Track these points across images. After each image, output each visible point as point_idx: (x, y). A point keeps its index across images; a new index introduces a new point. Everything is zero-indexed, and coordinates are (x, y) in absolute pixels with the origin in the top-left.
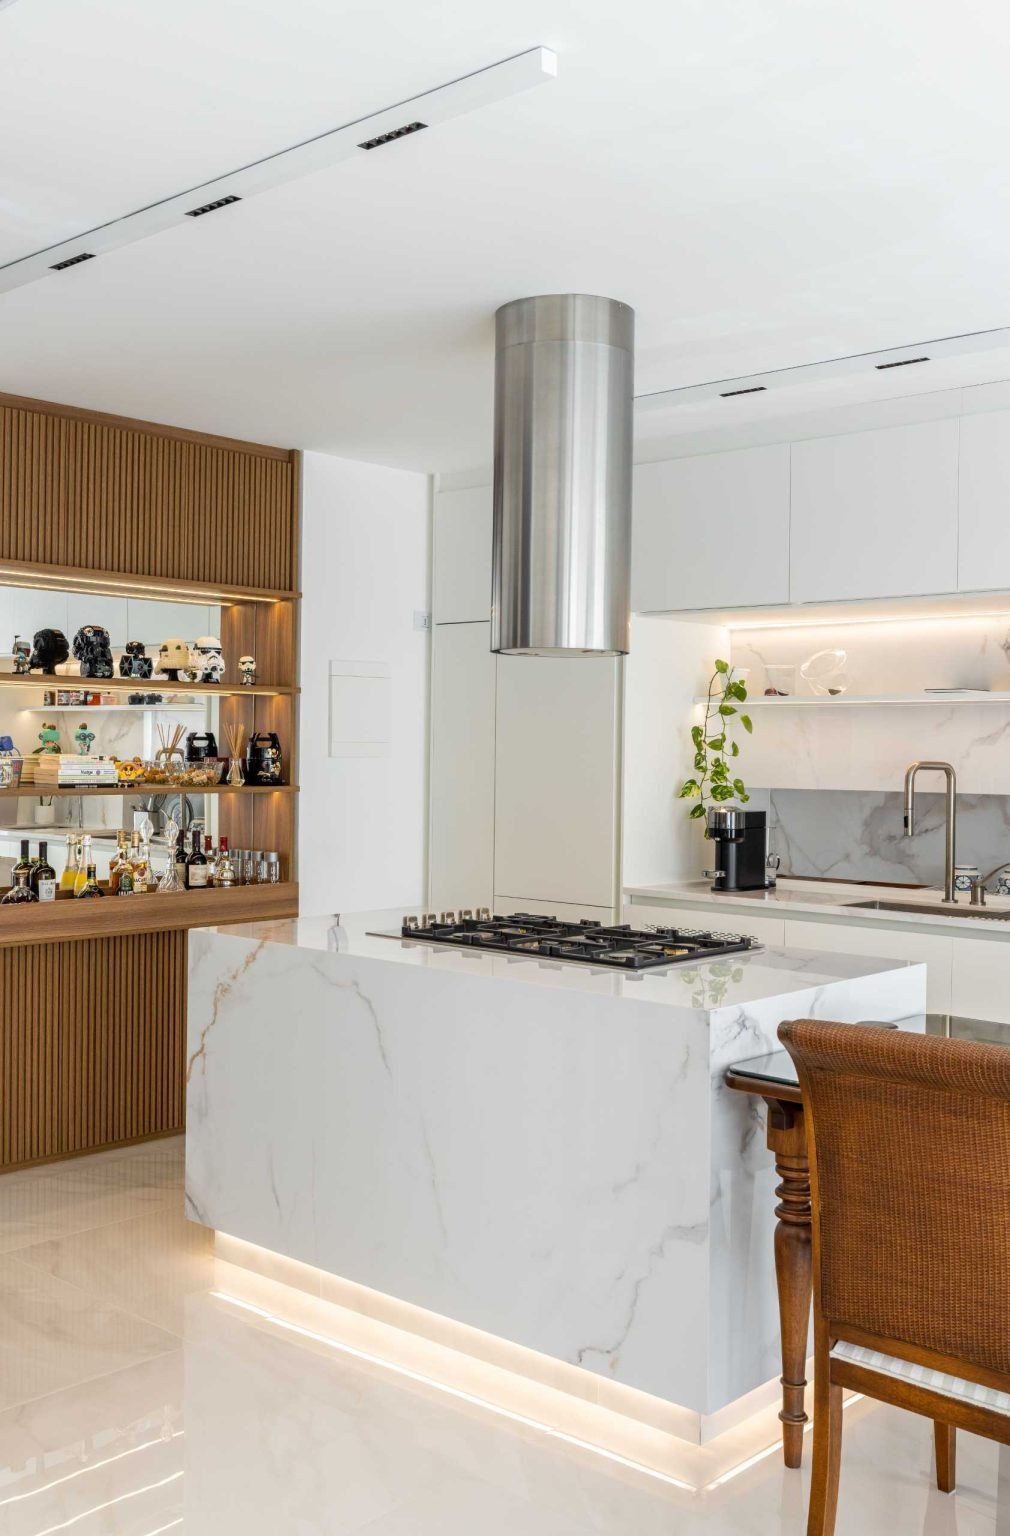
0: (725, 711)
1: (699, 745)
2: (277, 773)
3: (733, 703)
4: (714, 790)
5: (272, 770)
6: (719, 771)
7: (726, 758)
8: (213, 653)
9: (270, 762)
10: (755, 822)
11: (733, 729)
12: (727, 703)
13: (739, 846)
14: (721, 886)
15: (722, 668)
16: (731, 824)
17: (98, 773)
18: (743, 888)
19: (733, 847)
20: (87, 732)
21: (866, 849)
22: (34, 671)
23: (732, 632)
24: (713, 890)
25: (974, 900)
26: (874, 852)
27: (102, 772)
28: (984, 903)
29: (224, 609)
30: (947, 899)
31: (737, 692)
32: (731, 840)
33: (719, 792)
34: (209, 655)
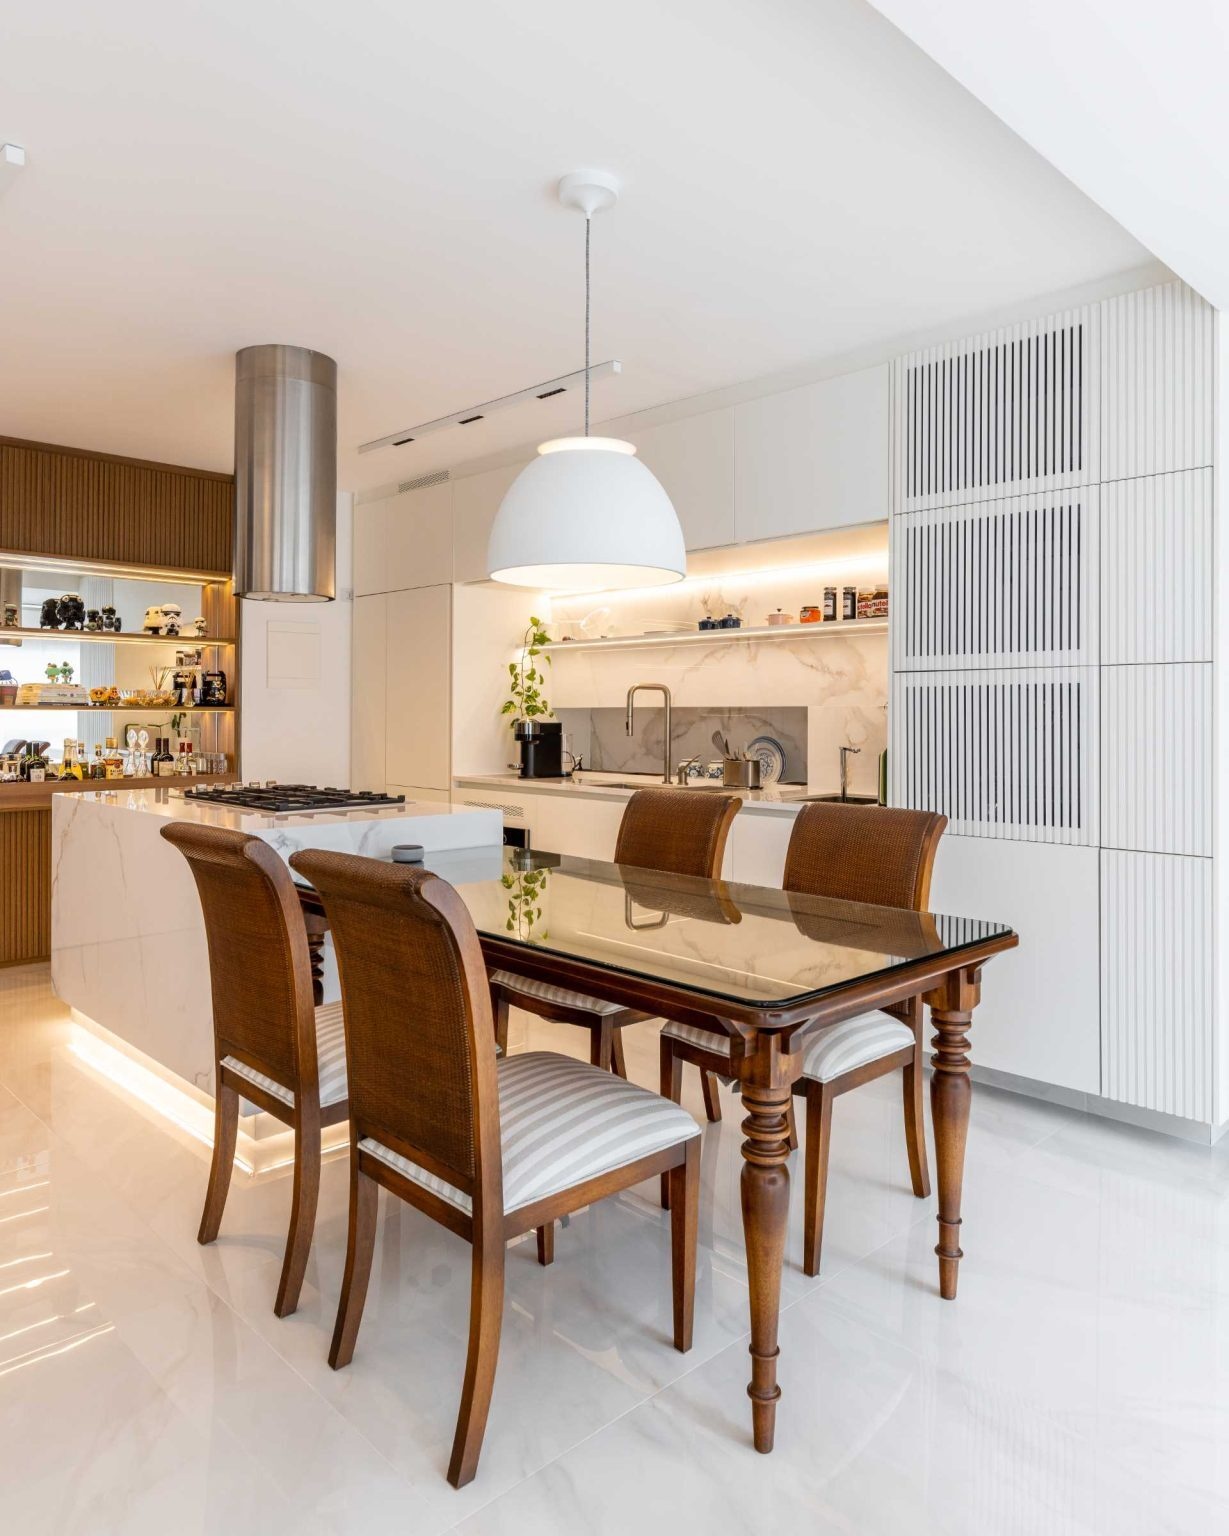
0: (532, 653)
1: (515, 677)
2: (224, 698)
3: (539, 647)
4: (527, 709)
5: (219, 696)
6: (531, 697)
7: (536, 685)
8: (172, 615)
9: (219, 691)
10: (555, 729)
11: (539, 664)
12: (535, 648)
13: (536, 746)
14: (524, 775)
15: (535, 622)
16: (529, 731)
17: (72, 695)
18: (541, 774)
19: (532, 748)
20: (66, 668)
21: (643, 750)
22: (45, 627)
23: (552, 598)
24: (520, 778)
25: (680, 782)
26: (648, 752)
27: (75, 695)
28: (687, 784)
29: (204, 587)
30: (665, 782)
31: (541, 639)
32: (530, 742)
33: (531, 710)
34: (169, 616)
